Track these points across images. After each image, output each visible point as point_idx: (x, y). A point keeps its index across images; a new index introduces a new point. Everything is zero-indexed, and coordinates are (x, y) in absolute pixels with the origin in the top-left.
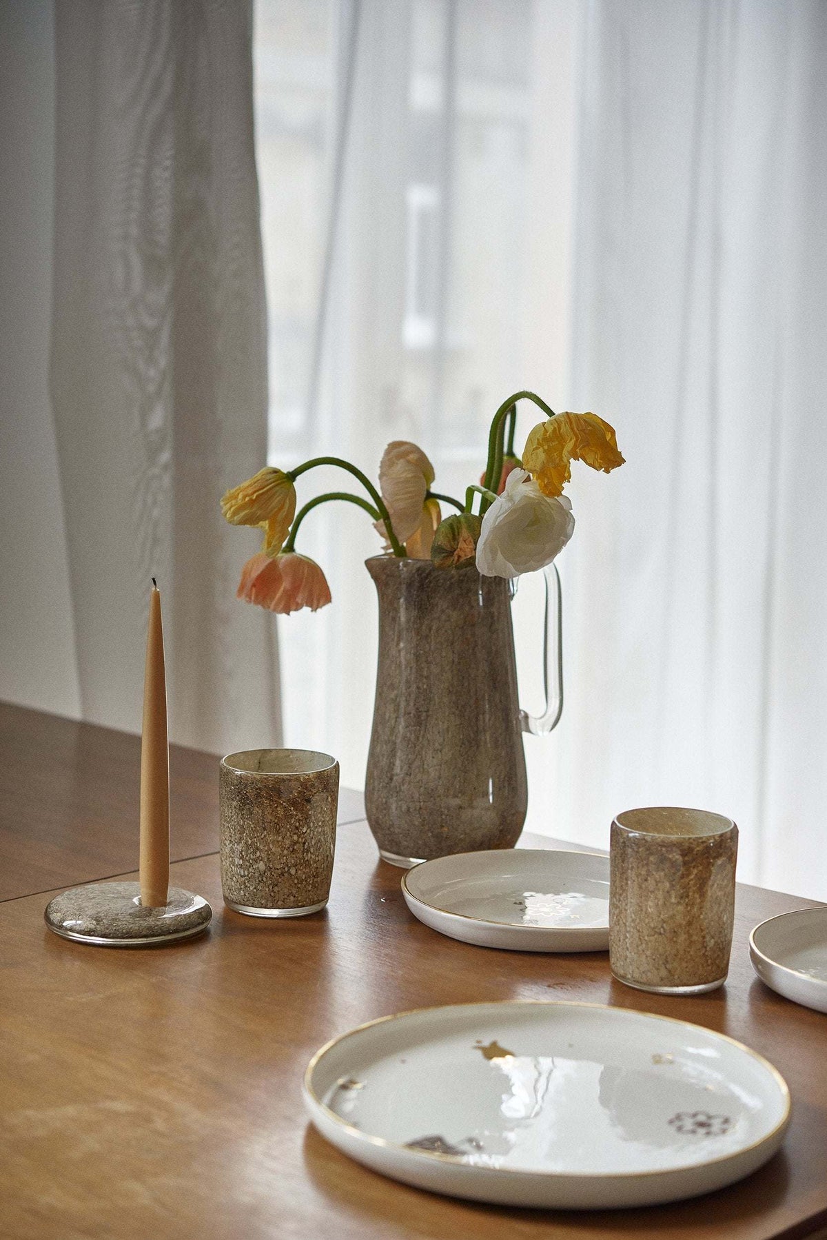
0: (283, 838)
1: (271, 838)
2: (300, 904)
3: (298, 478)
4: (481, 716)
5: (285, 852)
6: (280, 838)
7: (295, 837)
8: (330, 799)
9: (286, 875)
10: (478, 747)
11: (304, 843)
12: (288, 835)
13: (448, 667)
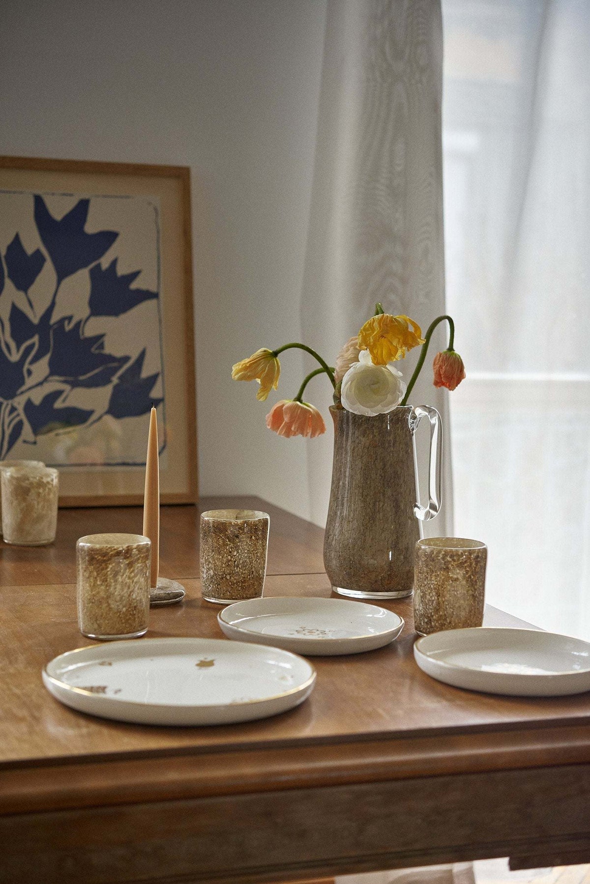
0: (223, 557)
1: (216, 556)
2: (234, 597)
4: (377, 503)
5: (224, 565)
6: (221, 557)
7: (229, 557)
8: (253, 538)
9: (224, 579)
10: (374, 522)
11: (235, 562)
12: (225, 555)
13: (359, 472)
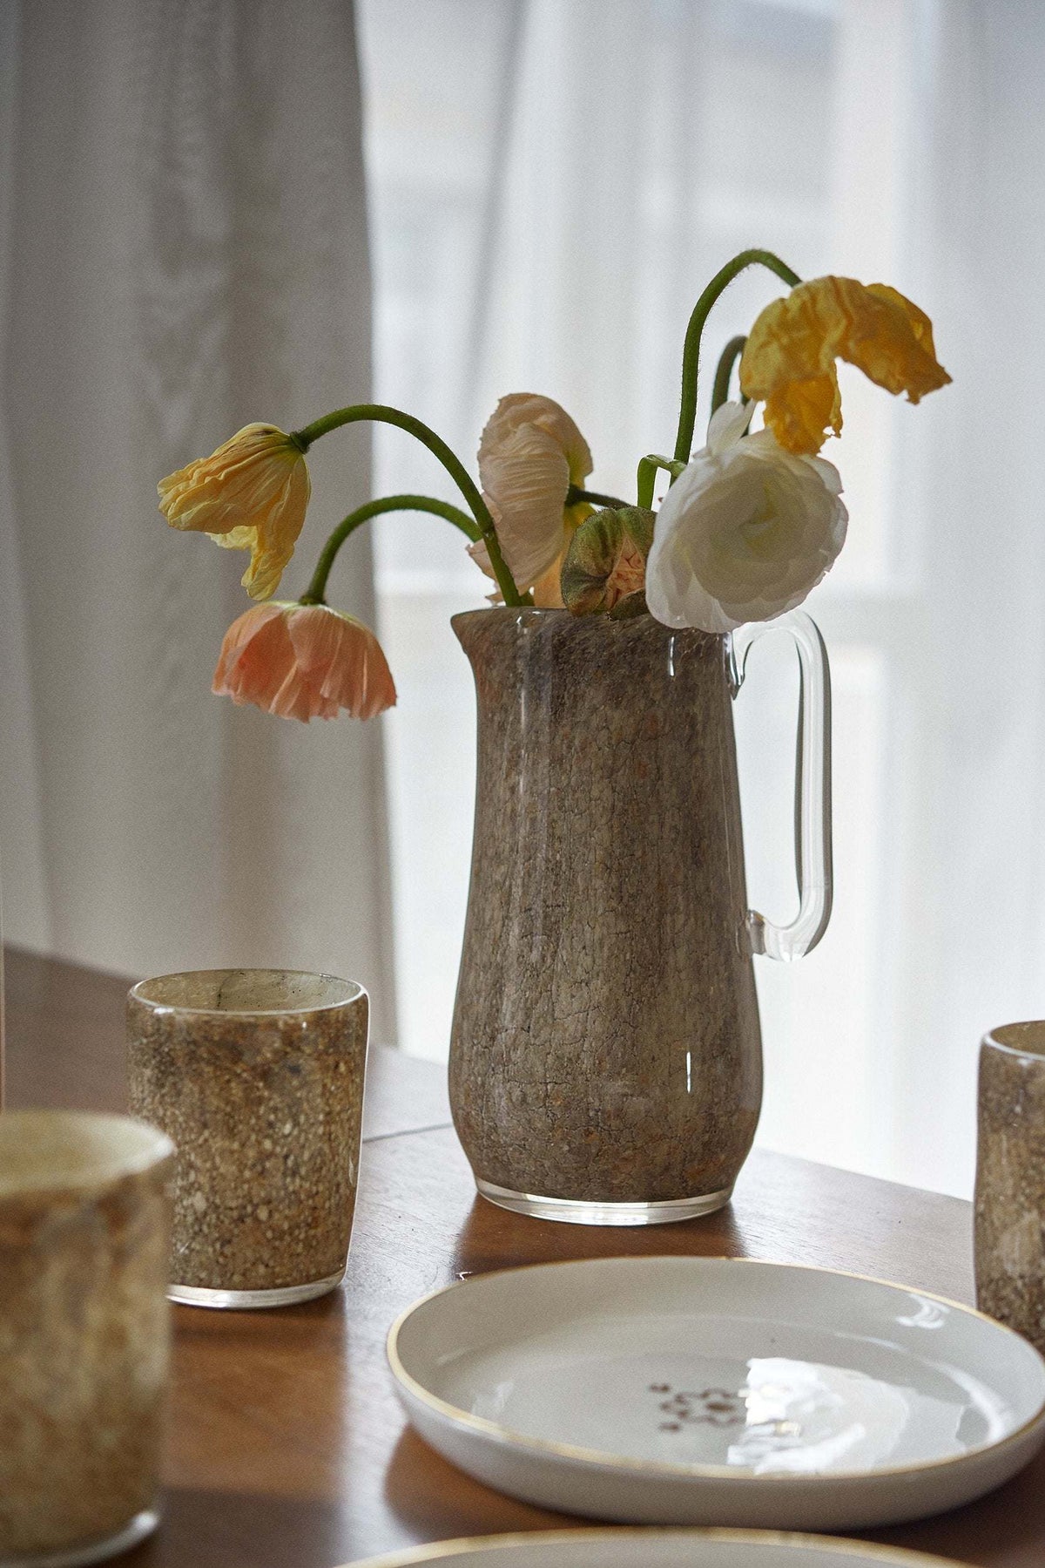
0: (243, 1145)
1: (218, 1144)
2: (279, 1281)
3: (314, 445)
4: (668, 919)
5: (247, 1174)
6: (236, 1146)
7: (268, 1144)
8: (342, 1068)
9: (249, 1221)
10: (660, 978)
11: (286, 1157)
12: (253, 1137)
13: (604, 821)
